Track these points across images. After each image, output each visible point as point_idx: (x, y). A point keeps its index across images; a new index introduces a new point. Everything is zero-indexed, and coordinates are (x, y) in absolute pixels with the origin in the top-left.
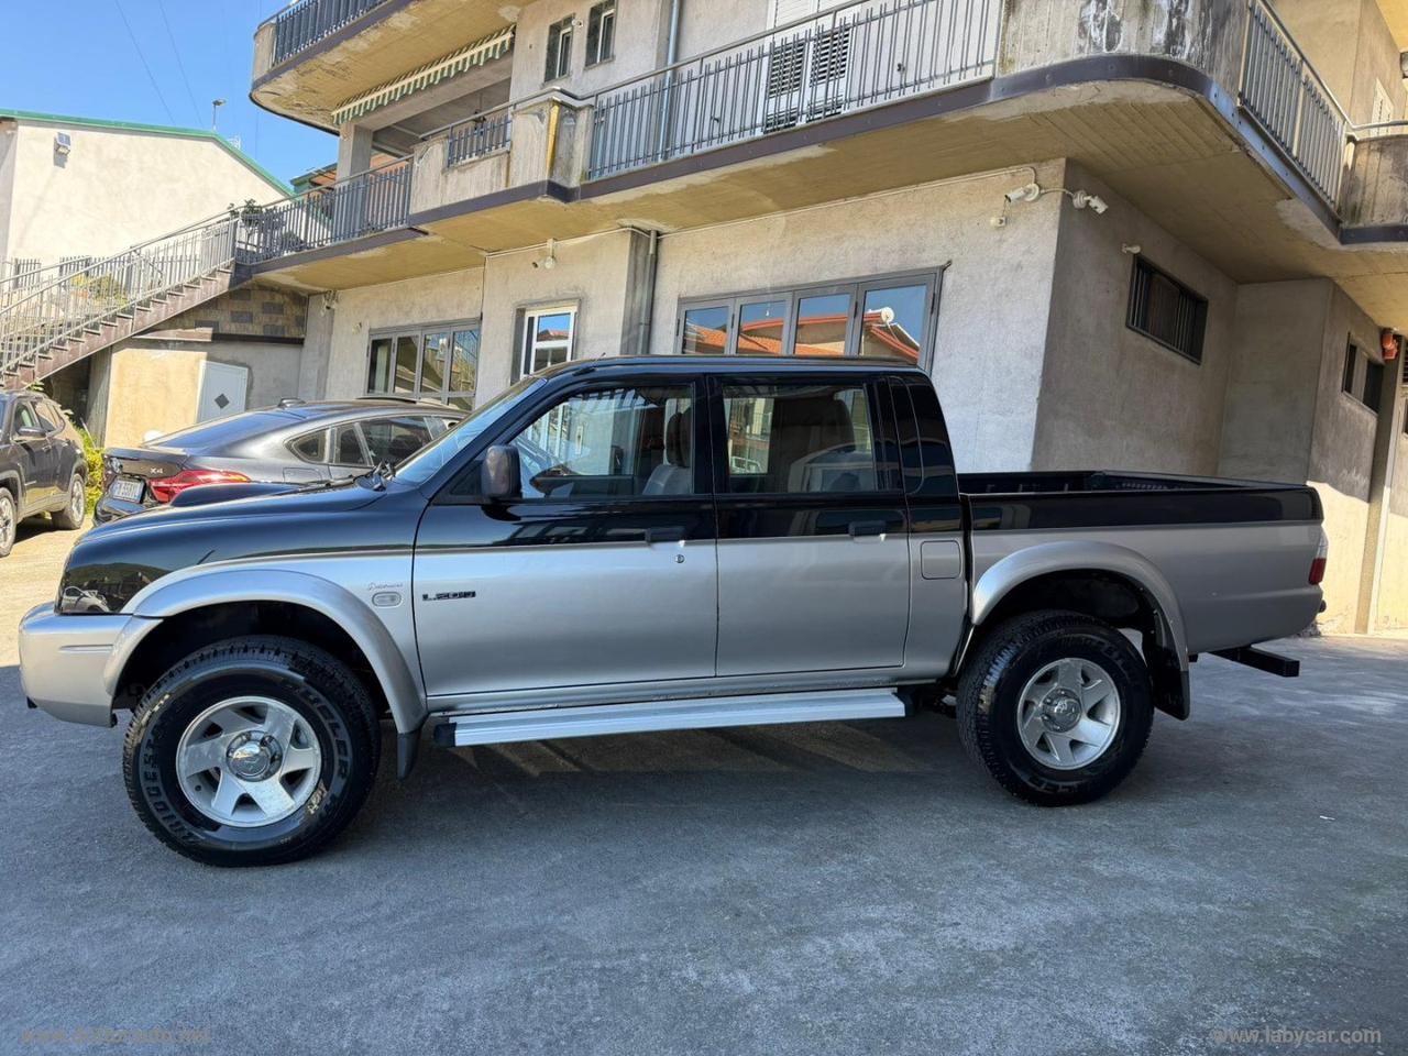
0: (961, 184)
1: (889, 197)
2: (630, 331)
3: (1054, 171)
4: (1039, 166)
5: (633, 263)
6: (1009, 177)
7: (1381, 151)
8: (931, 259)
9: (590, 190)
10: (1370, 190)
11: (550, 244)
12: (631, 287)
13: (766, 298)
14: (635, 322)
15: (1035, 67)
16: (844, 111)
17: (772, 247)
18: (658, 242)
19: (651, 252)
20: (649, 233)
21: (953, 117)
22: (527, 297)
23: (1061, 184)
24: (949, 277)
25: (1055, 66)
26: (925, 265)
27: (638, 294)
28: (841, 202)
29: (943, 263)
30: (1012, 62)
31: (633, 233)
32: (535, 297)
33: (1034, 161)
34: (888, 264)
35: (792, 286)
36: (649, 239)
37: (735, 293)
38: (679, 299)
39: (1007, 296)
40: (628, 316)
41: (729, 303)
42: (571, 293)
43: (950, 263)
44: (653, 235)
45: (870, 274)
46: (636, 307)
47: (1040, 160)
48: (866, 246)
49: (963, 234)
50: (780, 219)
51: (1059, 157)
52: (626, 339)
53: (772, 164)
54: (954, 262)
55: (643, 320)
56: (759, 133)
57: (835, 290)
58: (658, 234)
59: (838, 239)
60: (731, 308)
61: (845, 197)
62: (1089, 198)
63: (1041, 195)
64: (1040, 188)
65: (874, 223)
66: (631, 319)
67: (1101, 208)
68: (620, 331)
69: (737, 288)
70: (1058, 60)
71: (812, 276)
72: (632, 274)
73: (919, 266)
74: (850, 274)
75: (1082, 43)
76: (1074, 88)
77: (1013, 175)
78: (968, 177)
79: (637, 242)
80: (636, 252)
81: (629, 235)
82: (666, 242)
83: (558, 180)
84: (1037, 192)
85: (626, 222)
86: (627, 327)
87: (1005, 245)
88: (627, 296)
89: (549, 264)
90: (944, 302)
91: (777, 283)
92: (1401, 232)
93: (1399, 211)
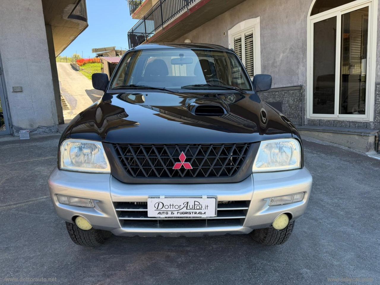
92: (80, 18)
93: (79, 12)
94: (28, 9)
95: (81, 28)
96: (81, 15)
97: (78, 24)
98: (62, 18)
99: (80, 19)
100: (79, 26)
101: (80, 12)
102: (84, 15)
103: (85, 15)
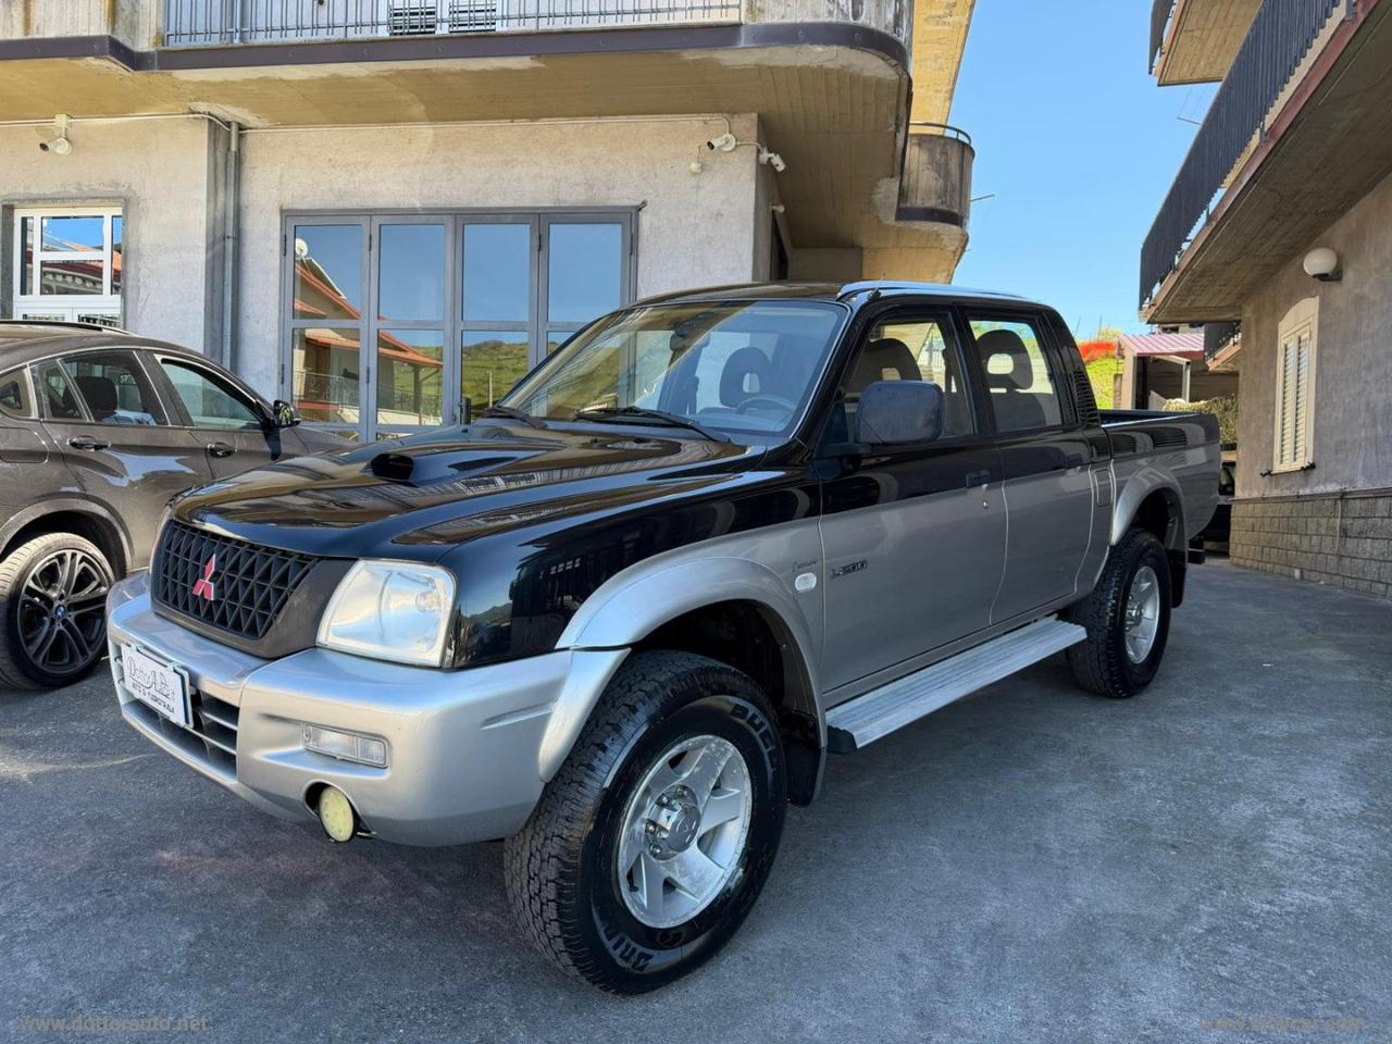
0: (649, 124)
1: (567, 126)
2: (214, 244)
3: (747, 123)
4: (732, 117)
5: (212, 159)
6: (702, 124)
7: (919, 145)
8: (622, 197)
9: (170, 59)
10: (913, 176)
11: (61, 121)
12: (212, 190)
13: (415, 219)
14: (219, 234)
15: (786, 21)
16: (500, 28)
17: (417, 162)
18: (241, 137)
19: (233, 148)
20: (229, 124)
21: (690, 55)
22: (21, 190)
23: (755, 139)
24: (646, 220)
25: (806, 24)
26: (617, 203)
27: (221, 199)
28: (506, 123)
29: (638, 203)
30: (761, 11)
31: (210, 121)
32: (35, 191)
33: (728, 112)
34: (574, 196)
35: (452, 209)
36: (230, 133)
37: (370, 210)
38: (282, 211)
39: (709, 243)
40: (211, 226)
41: (363, 221)
42: (108, 190)
43: (644, 204)
44: (234, 128)
45: (552, 205)
46: (219, 215)
47: (733, 112)
48: (544, 175)
49: (656, 176)
50: (426, 131)
51: (751, 111)
52: (210, 255)
53: (458, 68)
54: (649, 204)
55: (230, 233)
56: (383, 33)
57: (510, 218)
58: (241, 128)
59: (507, 163)
60: (365, 227)
61: (513, 118)
62: (772, 155)
63: (737, 146)
64: (737, 140)
65: (552, 152)
66: (214, 229)
67: (781, 167)
68: (203, 245)
69: (370, 204)
70: (809, 19)
71: (477, 200)
72: (212, 173)
73: (610, 203)
74: (527, 202)
75: (831, 7)
76: (819, 49)
77: (705, 122)
78: (656, 118)
79: (215, 133)
80: (215, 149)
81: (206, 124)
82: (251, 138)
83: (121, 38)
84: (734, 143)
85: (202, 107)
86: (211, 239)
87: (702, 192)
88: (208, 201)
89: (62, 148)
90: (643, 243)
91: (430, 203)
92: (936, 215)
93: (934, 197)
94: (720, 214)
95: (954, 245)
96: (940, 207)
97: (938, 236)
98: (879, 222)
99: (934, 220)
100: (942, 240)
101: (939, 197)
102: (953, 203)
103: (956, 202)
